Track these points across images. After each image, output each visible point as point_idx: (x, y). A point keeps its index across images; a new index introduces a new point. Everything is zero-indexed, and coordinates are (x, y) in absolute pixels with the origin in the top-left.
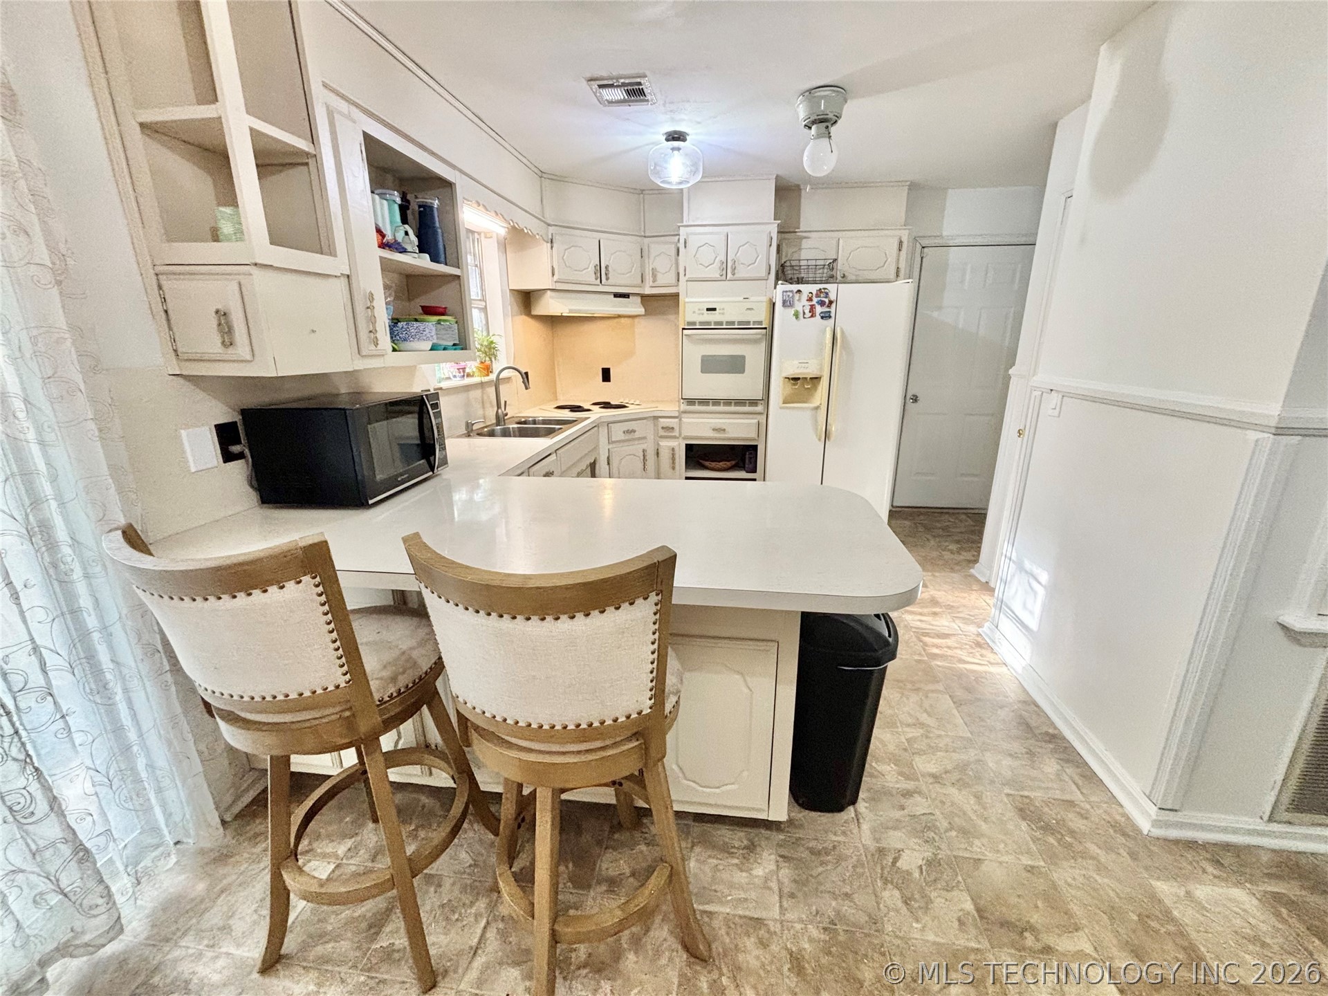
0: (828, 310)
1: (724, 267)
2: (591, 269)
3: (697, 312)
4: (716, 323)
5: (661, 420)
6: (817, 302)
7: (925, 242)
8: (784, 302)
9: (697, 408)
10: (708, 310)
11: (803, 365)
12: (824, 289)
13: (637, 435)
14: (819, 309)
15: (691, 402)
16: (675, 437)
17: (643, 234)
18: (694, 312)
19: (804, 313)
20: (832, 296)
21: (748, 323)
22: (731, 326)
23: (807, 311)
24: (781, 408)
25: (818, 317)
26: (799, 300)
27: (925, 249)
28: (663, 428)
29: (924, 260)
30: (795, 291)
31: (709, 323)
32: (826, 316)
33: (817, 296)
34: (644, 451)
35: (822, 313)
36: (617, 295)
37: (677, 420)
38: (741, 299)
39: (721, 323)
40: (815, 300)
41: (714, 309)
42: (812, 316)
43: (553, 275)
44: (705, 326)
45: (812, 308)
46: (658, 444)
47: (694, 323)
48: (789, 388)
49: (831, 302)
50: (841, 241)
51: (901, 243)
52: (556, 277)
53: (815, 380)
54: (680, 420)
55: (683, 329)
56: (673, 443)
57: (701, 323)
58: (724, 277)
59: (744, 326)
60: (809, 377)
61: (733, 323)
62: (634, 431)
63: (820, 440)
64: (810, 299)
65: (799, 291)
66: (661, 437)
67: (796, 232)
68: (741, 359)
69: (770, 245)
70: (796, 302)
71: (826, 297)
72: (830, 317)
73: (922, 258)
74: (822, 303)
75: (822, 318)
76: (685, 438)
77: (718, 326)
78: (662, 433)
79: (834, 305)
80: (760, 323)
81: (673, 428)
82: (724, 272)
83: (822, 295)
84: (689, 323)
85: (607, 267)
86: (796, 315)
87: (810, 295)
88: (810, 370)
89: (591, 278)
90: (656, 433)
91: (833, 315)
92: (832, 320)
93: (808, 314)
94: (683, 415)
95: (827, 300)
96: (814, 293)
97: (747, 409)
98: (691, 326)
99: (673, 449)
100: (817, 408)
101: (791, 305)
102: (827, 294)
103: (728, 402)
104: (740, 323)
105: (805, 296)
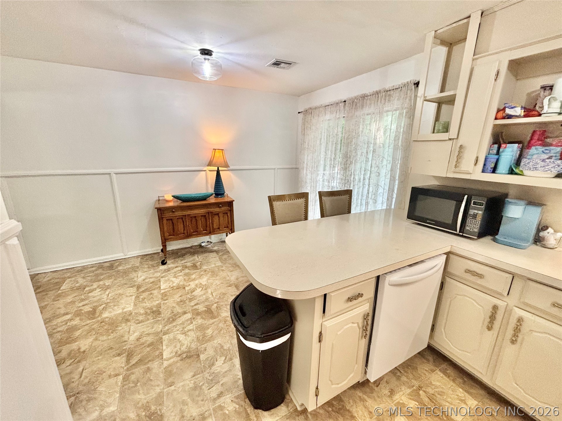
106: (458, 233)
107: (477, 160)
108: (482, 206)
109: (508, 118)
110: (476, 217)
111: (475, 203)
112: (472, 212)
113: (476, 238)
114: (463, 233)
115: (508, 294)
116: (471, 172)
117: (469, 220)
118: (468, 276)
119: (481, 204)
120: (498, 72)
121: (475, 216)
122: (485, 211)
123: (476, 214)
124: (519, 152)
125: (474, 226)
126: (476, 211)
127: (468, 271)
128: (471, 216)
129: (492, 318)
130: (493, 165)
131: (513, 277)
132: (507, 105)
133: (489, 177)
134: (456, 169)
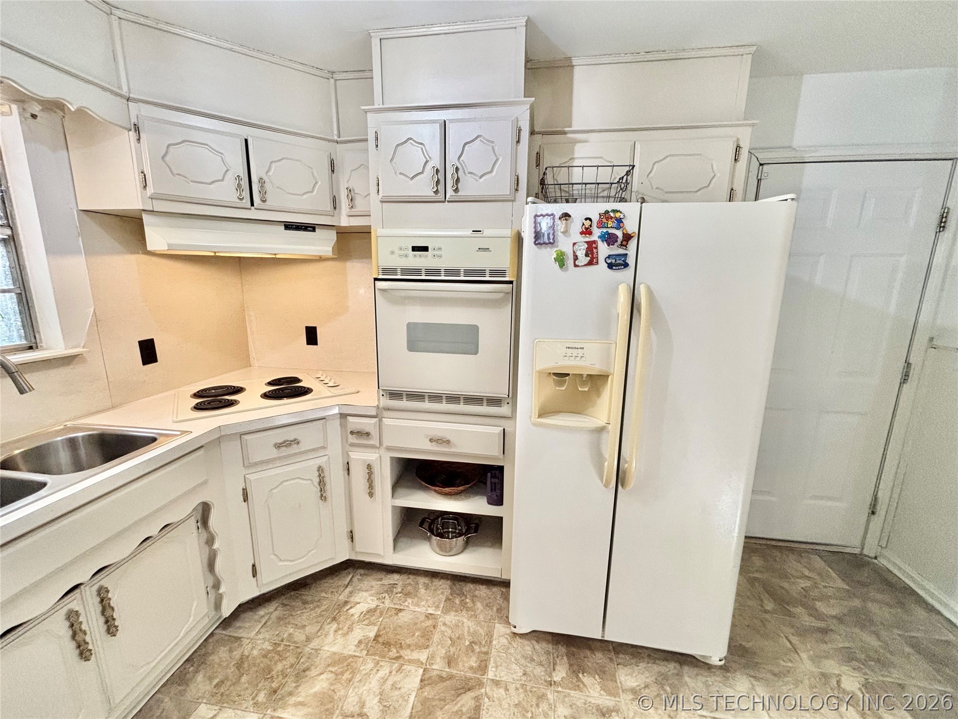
0: (621, 251)
1: (440, 178)
2: (230, 183)
3: (397, 252)
4: (429, 272)
5: (350, 419)
6: (599, 237)
7: (763, 156)
8: (538, 235)
9: (404, 403)
10: (415, 249)
11: (575, 352)
12: (614, 211)
13: (303, 447)
14: (604, 250)
15: (395, 395)
16: (373, 447)
17: (336, 138)
18: (393, 253)
19: (576, 258)
20: (631, 226)
21: (482, 272)
22: (452, 276)
23: (581, 254)
24: (535, 425)
25: (602, 265)
26: (566, 232)
27: (765, 167)
28: (352, 433)
29: (763, 182)
30: (558, 215)
31: (418, 271)
32: (617, 263)
33: (600, 225)
34: (320, 469)
35: (609, 257)
36: (289, 226)
37: (374, 421)
38: (469, 232)
39: (437, 272)
40: (597, 233)
41: (425, 249)
42: (590, 263)
43: (145, 187)
44: (411, 276)
45: (591, 249)
46: (348, 455)
47: (393, 271)
48: (550, 388)
49: (627, 237)
50: (638, 146)
51: (738, 148)
52: (150, 190)
53: (597, 380)
54: (380, 421)
55: (376, 279)
56: (371, 456)
57: (405, 271)
58: (441, 196)
59: (475, 277)
60: (585, 373)
61: (456, 272)
62: (296, 442)
63: (606, 486)
64: (587, 232)
65: (566, 216)
66: (352, 445)
67: (565, 133)
68: (473, 330)
69: (518, 142)
70: (560, 237)
71: (618, 228)
72: (626, 265)
73: (759, 181)
74: (610, 239)
75: (610, 266)
76: (389, 449)
77: (432, 276)
78: (352, 439)
79: (633, 244)
80: (502, 273)
81: (368, 434)
82: (441, 187)
83: (610, 224)
84: (386, 271)
85: (261, 181)
86: (561, 260)
87: (587, 223)
88: (590, 363)
89: (231, 196)
90: (344, 439)
91: (631, 261)
92: (630, 271)
93: (583, 260)
94: (386, 414)
95: (619, 233)
96: (595, 218)
97: (484, 409)
98: (389, 275)
99: (369, 467)
100: (601, 430)
101: (552, 243)
102: (620, 221)
103: (453, 399)
104: (468, 272)
105: (576, 226)
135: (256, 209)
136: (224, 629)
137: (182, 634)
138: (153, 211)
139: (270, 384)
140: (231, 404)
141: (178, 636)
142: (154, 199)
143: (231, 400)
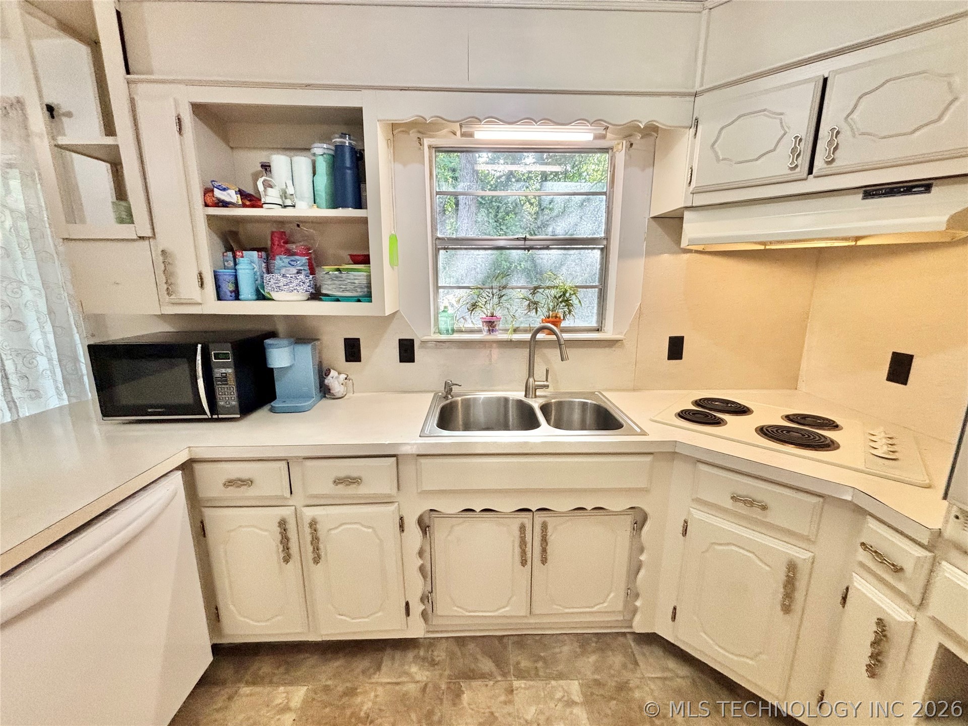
2: (785, 149)
16: (903, 597)
28: (865, 546)
34: (792, 564)
37: (919, 552)
43: (690, 183)
46: (851, 577)
52: (693, 185)
54: (935, 560)
62: (761, 505)
66: (862, 566)
78: (863, 557)
90: (848, 548)
106: (210, 417)
107: (201, 279)
108: (229, 359)
109: (223, 206)
110: (226, 381)
111: (217, 356)
112: (218, 372)
113: (239, 416)
114: (216, 414)
115: (291, 493)
116: (200, 301)
117: (219, 389)
118: (232, 492)
119: (226, 356)
120: (179, 119)
121: (224, 378)
122: (235, 366)
123: (225, 375)
124: (264, 265)
125: (228, 397)
126: (223, 371)
127: (230, 483)
128: (219, 381)
129: (285, 540)
130: (231, 287)
131: (288, 463)
132: (216, 184)
133: (230, 308)
134: (171, 297)
135: (815, 177)
136: (634, 640)
137: (595, 609)
138: (692, 207)
139: (788, 418)
140: (718, 422)
141: (592, 607)
142: (696, 193)
143: (719, 418)
